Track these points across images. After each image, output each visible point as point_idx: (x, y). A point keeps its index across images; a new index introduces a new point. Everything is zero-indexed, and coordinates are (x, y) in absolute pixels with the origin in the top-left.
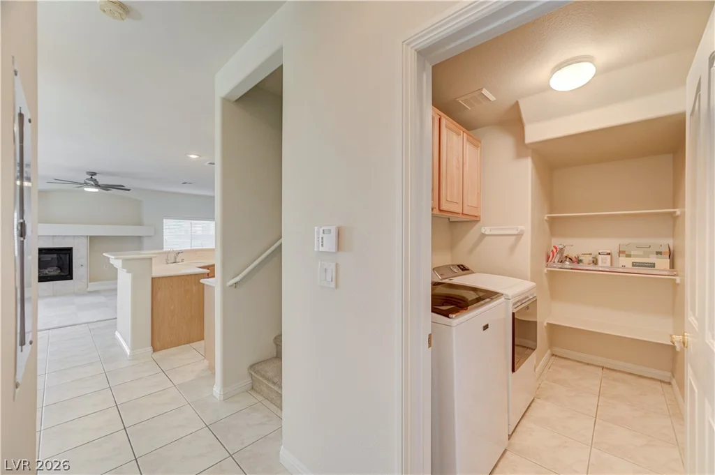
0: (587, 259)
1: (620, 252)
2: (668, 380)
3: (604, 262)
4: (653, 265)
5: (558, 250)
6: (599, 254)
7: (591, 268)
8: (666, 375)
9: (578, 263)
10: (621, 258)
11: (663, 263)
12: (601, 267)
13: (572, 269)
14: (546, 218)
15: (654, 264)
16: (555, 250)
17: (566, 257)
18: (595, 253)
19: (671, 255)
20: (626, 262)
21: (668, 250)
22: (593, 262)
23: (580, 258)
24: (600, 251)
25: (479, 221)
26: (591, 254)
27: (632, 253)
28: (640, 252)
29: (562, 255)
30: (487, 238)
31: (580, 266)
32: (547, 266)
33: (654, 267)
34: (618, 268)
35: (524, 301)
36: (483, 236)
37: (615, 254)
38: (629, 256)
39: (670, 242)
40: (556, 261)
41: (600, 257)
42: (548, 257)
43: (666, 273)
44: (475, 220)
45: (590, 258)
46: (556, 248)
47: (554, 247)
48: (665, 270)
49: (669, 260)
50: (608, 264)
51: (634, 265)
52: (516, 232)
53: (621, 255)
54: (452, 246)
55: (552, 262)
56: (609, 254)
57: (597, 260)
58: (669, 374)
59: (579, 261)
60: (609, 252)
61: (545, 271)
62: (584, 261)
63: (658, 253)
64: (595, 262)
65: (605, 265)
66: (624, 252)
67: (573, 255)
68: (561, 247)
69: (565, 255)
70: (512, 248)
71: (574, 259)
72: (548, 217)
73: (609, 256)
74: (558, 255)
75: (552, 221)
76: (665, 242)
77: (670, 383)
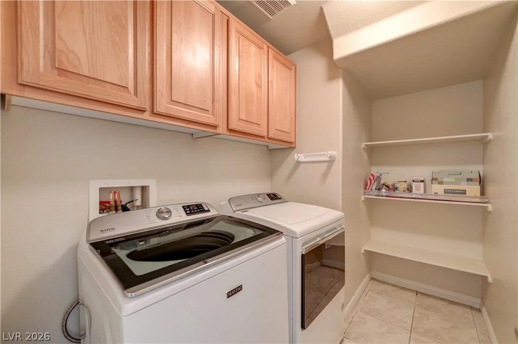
0: (402, 187)
1: (433, 180)
2: (478, 307)
3: (418, 189)
4: (464, 192)
5: (375, 178)
6: (413, 181)
7: (405, 196)
8: (476, 302)
9: (394, 191)
10: (433, 185)
11: (473, 190)
12: (415, 194)
13: (387, 196)
14: (363, 146)
15: (465, 190)
16: (372, 178)
17: (383, 184)
18: (409, 180)
19: (482, 181)
20: (438, 189)
21: (478, 177)
22: (408, 189)
23: (396, 186)
24: (414, 179)
25: (295, 147)
26: (406, 182)
27: (445, 180)
28: (452, 179)
29: (379, 183)
30: (302, 165)
31: (396, 194)
32: (365, 194)
33: (465, 193)
34: (431, 195)
35: (326, 236)
36: (298, 163)
37: (428, 181)
38: (441, 183)
39: (480, 168)
40: (374, 188)
41: (414, 185)
42: (366, 185)
43: (478, 200)
44: (289, 146)
45: (405, 185)
46: (373, 176)
47: (372, 174)
48: (475, 197)
49: (479, 187)
50: (422, 191)
51: (446, 192)
52: (327, 159)
53: (433, 182)
54: (271, 174)
55: (370, 190)
56: (422, 181)
57: (411, 187)
58: (478, 301)
59: (395, 189)
60: (422, 179)
61: (363, 198)
62: (400, 189)
63: (468, 180)
64: (410, 189)
65: (418, 192)
66: (436, 179)
67: (390, 182)
68: (378, 174)
69: (382, 182)
70: (325, 175)
71: (391, 187)
72: (366, 145)
73: (422, 184)
74: (375, 183)
75: (371, 150)
76: (476, 169)
77: (479, 310)
